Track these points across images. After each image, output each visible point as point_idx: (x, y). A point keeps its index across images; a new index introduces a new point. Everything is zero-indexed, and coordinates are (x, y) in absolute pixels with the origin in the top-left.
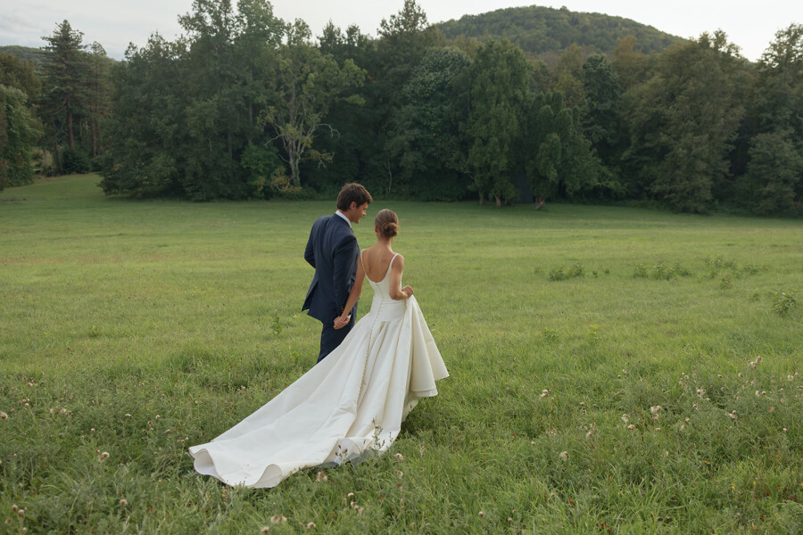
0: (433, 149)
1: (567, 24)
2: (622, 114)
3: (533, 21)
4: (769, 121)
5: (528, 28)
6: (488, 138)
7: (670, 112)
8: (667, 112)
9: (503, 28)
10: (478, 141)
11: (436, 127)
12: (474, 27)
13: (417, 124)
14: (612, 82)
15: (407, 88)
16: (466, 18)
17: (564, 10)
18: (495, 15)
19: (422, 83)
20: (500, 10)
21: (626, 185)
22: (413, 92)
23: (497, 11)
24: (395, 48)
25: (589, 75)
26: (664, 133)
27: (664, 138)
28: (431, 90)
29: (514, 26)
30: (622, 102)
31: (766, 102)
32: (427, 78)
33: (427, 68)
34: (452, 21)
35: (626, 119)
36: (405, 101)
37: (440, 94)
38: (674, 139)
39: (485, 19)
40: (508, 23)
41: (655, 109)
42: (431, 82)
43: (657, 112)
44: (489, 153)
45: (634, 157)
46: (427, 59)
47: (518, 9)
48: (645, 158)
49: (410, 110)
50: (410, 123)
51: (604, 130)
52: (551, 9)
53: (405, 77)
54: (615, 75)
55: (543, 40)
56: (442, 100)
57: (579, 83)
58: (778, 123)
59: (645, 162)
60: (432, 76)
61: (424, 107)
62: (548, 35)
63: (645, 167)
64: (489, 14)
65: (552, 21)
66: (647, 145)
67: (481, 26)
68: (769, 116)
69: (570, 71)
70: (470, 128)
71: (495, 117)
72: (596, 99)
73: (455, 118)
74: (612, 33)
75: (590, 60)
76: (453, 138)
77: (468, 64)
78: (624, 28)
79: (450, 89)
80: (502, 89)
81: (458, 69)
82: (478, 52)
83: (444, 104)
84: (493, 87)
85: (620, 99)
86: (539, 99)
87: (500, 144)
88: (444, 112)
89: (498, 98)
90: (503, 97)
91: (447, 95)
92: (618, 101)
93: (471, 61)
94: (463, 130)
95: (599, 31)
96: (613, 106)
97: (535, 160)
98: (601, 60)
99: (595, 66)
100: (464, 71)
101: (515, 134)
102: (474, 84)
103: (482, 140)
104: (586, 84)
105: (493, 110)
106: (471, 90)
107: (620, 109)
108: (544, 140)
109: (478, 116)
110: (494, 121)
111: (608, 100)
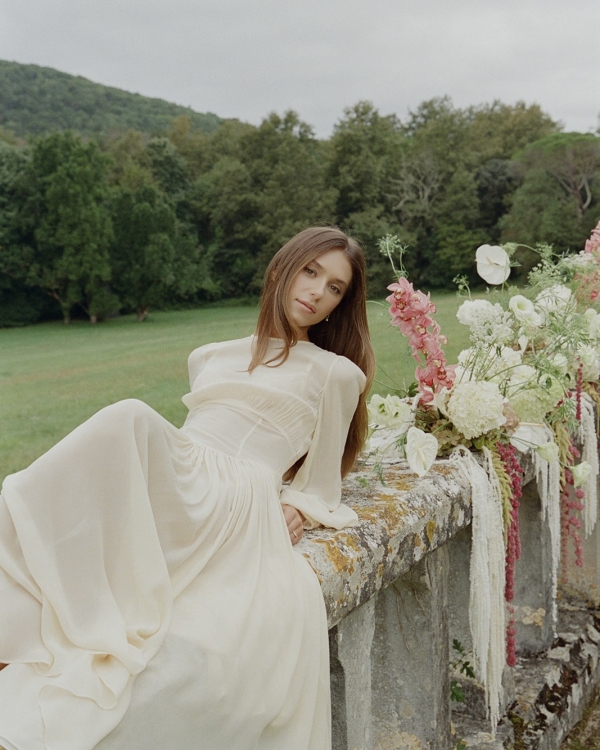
2: (198, 204)
4: (358, 201)
7: (260, 198)
8: (258, 199)
10: (69, 250)
14: (181, 170)
21: (219, 282)
26: (259, 223)
27: (260, 228)
30: (197, 191)
31: (353, 181)
35: (204, 209)
38: (271, 227)
41: (243, 197)
43: (245, 200)
45: (223, 251)
48: (238, 251)
51: (183, 224)
54: (183, 162)
57: (147, 174)
58: (367, 201)
59: (238, 255)
63: (239, 262)
66: (237, 236)
68: (358, 195)
69: (136, 160)
70: (53, 236)
71: (86, 221)
72: (167, 190)
73: (28, 226)
74: (36, 89)
75: (152, 146)
76: (27, 250)
77: (24, 161)
78: (47, 80)
79: (12, 192)
80: (86, 189)
81: (15, 167)
82: (40, 147)
83: (8, 210)
84: (78, 188)
85: (193, 188)
86: (127, 196)
87: (100, 251)
88: (9, 219)
89: (84, 199)
90: (90, 197)
91: (9, 199)
92: (191, 190)
93: (26, 158)
94: (44, 239)
95: (16, 86)
96: (187, 196)
97: (142, 265)
98: (164, 146)
99: (159, 153)
100: (23, 169)
101: (113, 238)
102: (45, 184)
103: (75, 248)
104: (155, 174)
105: (84, 213)
106: (43, 192)
107: (195, 198)
108: (146, 242)
109: (57, 221)
110: (87, 226)
111: (180, 190)
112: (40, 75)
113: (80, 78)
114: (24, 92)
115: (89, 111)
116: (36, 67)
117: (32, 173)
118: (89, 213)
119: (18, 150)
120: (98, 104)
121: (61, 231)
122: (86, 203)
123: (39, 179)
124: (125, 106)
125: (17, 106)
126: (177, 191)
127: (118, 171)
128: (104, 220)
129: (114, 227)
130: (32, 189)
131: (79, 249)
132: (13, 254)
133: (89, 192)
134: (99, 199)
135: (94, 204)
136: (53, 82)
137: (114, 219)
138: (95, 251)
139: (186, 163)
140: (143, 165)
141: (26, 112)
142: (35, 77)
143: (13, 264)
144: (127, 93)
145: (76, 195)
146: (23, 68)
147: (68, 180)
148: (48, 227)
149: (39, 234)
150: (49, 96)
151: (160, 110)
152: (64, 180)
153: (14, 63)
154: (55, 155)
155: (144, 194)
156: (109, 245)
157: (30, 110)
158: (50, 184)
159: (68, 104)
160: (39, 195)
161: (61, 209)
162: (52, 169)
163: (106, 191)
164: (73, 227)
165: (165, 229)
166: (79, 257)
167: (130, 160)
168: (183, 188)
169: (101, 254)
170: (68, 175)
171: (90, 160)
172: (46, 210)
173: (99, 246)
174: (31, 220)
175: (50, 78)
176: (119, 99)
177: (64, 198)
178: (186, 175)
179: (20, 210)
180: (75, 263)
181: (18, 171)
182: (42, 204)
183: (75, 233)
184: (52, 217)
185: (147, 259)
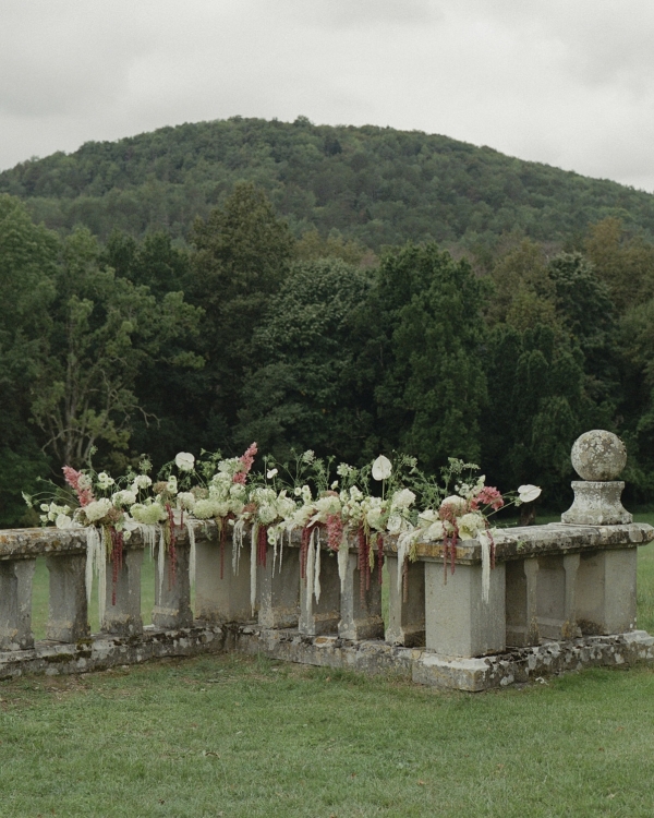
0: (324, 437)
1: (317, 153)
2: (626, 352)
3: (243, 151)
5: (234, 165)
6: (442, 410)
9: (179, 167)
10: (422, 418)
11: (328, 397)
12: (114, 166)
13: (291, 395)
14: (601, 300)
15: (264, 334)
16: (89, 149)
17: (302, 124)
18: (159, 141)
19: (295, 323)
20: (167, 130)
22: (277, 339)
23: (159, 131)
24: (230, 265)
25: (561, 289)
28: (313, 336)
29: (201, 162)
30: (624, 332)
32: (302, 315)
33: (296, 298)
34: (60, 155)
35: (636, 359)
36: (262, 356)
37: (329, 341)
39: (136, 148)
40: (188, 158)
42: (312, 321)
44: (446, 435)
46: (295, 282)
47: (207, 126)
49: (280, 371)
50: (279, 394)
51: (599, 382)
52: (275, 123)
53: (257, 315)
54: (604, 288)
55: (275, 191)
56: (332, 350)
57: (547, 305)
60: (310, 312)
61: (299, 365)
62: (282, 178)
64: (142, 139)
65: (284, 148)
67: (129, 164)
69: (532, 286)
70: (401, 396)
71: (449, 375)
72: (577, 330)
73: (364, 380)
74: (417, 168)
75: (558, 264)
76: (363, 416)
77: (366, 287)
78: (436, 156)
79: (346, 331)
80: (451, 327)
81: (352, 296)
82: (389, 267)
83: (338, 358)
84: (440, 327)
85: (618, 328)
86: (512, 339)
87: (466, 419)
88: (339, 370)
89: (447, 344)
90: (457, 341)
91: (340, 342)
92: (614, 330)
93: (369, 282)
94: (385, 401)
95: (388, 166)
96: (607, 340)
97: (527, 444)
98: (577, 264)
99: (568, 275)
100: (365, 297)
101: (487, 401)
102: (393, 320)
103: (430, 416)
104: (559, 306)
105: (446, 363)
106: (390, 333)
107: (621, 344)
108: (534, 408)
109: (408, 373)
110: (449, 383)
111: (598, 330)
112: (425, 148)
113: (486, 149)
114: (399, 173)
115: (494, 201)
116: (420, 135)
117: (375, 305)
118: (453, 363)
119: (359, 270)
120: (507, 191)
121: (411, 389)
122: (450, 349)
123: (385, 313)
124: (550, 193)
125: (386, 195)
126: (594, 332)
127: (505, 301)
128: (474, 375)
129: (490, 386)
130: (374, 327)
131: (436, 416)
132: (341, 422)
133: (455, 333)
134: (470, 344)
135: (461, 352)
136: (445, 158)
137: (491, 373)
138: (459, 420)
139: (609, 289)
140: (541, 292)
141: (400, 203)
142: (418, 150)
143: (341, 435)
144: (558, 171)
145: (436, 338)
146: (401, 136)
147: (426, 314)
148: (393, 382)
149: (379, 392)
150: (436, 179)
151: (604, 199)
152: (420, 314)
153: (389, 130)
154: (410, 278)
155: (536, 338)
156: (479, 411)
157: (406, 201)
158: (400, 320)
159: (464, 191)
160: (383, 337)
161: (413, 357)
162: (406, 299)
163: (481, 331)
164: (429, 383)
165: (562, 389)
166: (435, 428)
167: (521, 285)
168: (604, 327)
169: (469, 425)
170: (427, 307)
171: (459, 287)
172: (393, 358)
173: (465, 413)
174: (370, 373)
175: (439, 151)
176: (544, 183)
177: (419, 342)
178: (608, 308)
179: (355, 359)
180: (429, 437)
181: (356, 302)
182: (388, 350)
183: (431, 393)
184: (400, 368)
185: (535, 435)
